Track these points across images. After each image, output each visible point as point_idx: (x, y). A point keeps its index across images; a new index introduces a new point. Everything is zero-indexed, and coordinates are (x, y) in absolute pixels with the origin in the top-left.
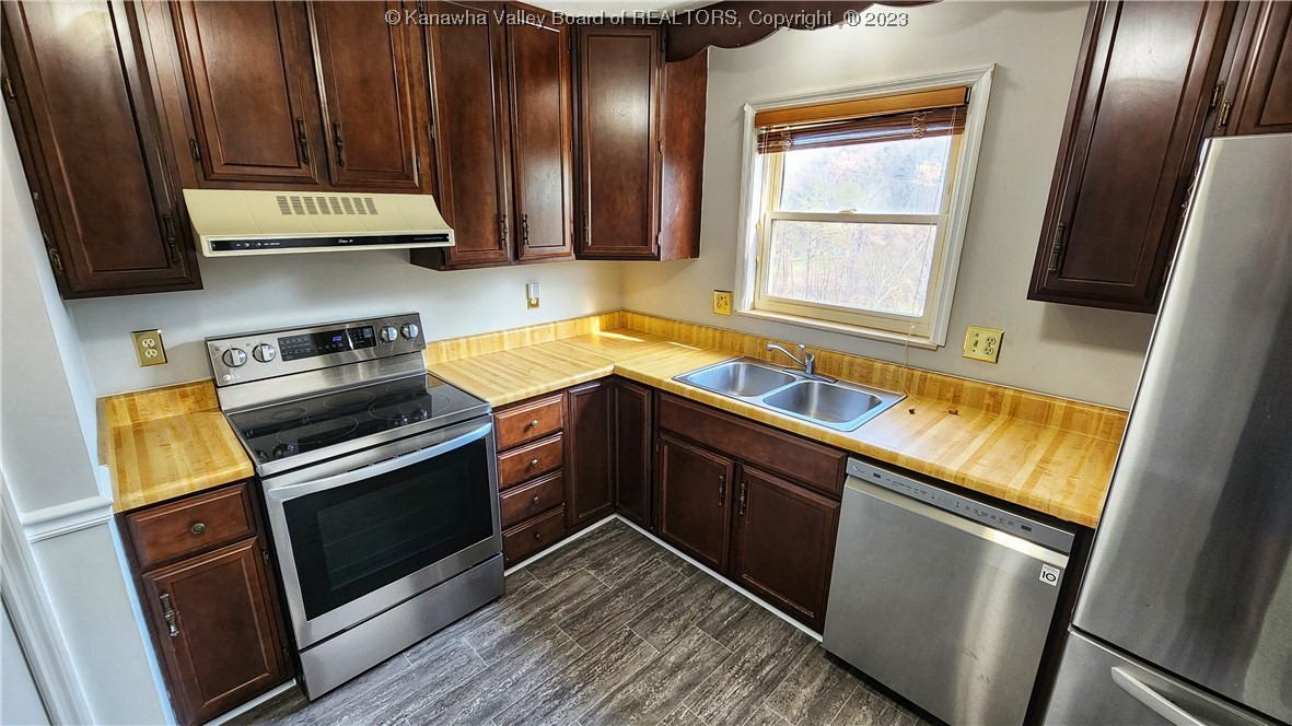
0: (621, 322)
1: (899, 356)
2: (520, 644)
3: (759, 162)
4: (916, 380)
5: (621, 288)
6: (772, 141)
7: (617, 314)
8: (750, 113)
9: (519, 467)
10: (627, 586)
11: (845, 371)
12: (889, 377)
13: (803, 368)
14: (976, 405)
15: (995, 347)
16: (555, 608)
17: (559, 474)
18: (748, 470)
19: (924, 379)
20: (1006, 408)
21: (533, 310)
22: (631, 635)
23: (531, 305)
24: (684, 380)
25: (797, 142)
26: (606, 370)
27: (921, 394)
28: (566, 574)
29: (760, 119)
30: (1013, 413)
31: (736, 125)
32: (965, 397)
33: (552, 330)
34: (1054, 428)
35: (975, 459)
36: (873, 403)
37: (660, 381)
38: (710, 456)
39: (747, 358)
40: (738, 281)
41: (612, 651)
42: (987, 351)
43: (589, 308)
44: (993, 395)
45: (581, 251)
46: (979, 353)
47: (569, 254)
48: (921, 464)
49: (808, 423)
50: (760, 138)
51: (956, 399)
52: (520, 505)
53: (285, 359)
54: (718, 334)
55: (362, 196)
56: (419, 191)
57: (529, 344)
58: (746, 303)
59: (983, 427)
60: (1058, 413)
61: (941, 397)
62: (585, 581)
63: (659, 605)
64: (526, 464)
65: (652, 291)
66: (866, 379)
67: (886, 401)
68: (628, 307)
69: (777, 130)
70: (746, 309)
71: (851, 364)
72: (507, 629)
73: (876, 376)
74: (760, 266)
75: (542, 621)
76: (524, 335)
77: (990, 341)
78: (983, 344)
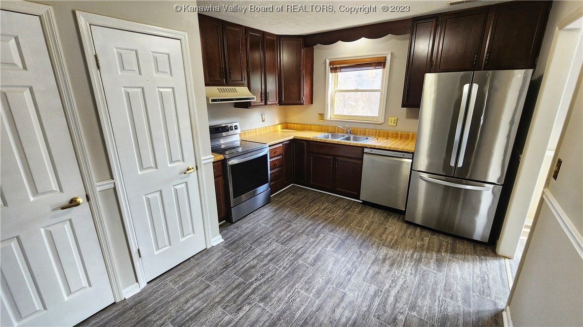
0: (286, 126)
1: (372, 127)
3: (331, 76)
4: (378, 133)
6: (334, 70)
8: (328, 62)
11: (359, 133)
12: (370, 133)
13: (347, 133)
14: (392, 137)
15: (396, 122)
18: (337, 158)
19: (379, 132)
20: (399, 137)
21: (264, 122)
25: (342, 70)
27: (379, 136)
29: (331, 63)
30: (401, 138)
31: (323, 65)
32: (390, 135)
34: (410, 139)
35: (392, 145)
36: (367, 139)
37: (310, 138)
38: (326, 157)
39: (330, 133)
40: (326, 110)
42: (394, 123)
43: (277, 122)
44: (396, 133)
45: (281, 103)
46: (393, 124)
47: (277, 104)
48: (381, 147)
49: (352, 142)
50: (331, 69)
51: (387, 136)
54: (320, 127)
58: (329, 116)
59: (393, 141)
60: (411, 136)
61: (384, 136)
65: (297, 115)
66: (364, 134)
67: (371, 138)
69: (337, 66)
70: (328, 119)
71: (360, 131)
73: (367, 134)
74: (332, 105)
76: (261, 130)
77: (395, 120)
78: (393, 121)
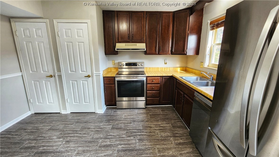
2: (142, 114)
5: (187, 63)
7: (184, 68)
9: (151, 88)
10: (164, 115)
16: (151, 112)
17: (158, 92)
22: (159, 120)
23: (165, 64)
24: (181, 77)
26: (171, 75)
28: (156, 110)
33: (169, 69)
41: (154, 120)
52: (150, 94)
53: (126, 66)
55: (135, 44)
56: (144, 43)
57: (164, 70)
62: (159, 111)
63: (167, 119)
64: (152, 88)
68: (188, 67)
72: (142, 112)
75: (148, 113)
